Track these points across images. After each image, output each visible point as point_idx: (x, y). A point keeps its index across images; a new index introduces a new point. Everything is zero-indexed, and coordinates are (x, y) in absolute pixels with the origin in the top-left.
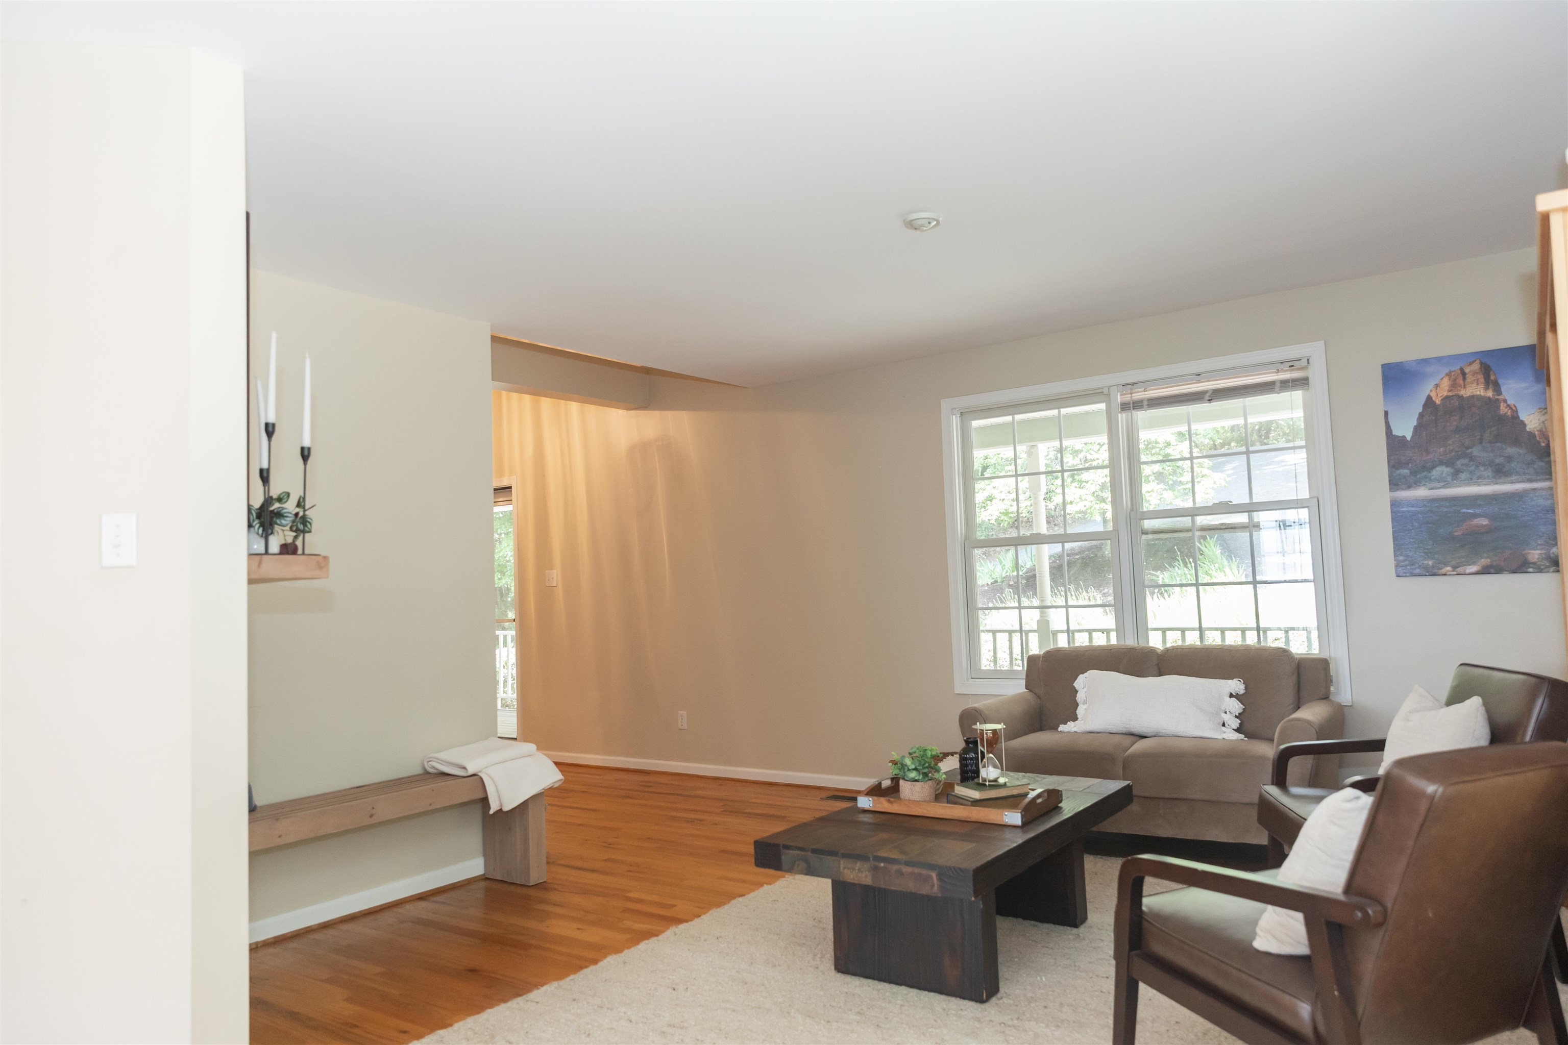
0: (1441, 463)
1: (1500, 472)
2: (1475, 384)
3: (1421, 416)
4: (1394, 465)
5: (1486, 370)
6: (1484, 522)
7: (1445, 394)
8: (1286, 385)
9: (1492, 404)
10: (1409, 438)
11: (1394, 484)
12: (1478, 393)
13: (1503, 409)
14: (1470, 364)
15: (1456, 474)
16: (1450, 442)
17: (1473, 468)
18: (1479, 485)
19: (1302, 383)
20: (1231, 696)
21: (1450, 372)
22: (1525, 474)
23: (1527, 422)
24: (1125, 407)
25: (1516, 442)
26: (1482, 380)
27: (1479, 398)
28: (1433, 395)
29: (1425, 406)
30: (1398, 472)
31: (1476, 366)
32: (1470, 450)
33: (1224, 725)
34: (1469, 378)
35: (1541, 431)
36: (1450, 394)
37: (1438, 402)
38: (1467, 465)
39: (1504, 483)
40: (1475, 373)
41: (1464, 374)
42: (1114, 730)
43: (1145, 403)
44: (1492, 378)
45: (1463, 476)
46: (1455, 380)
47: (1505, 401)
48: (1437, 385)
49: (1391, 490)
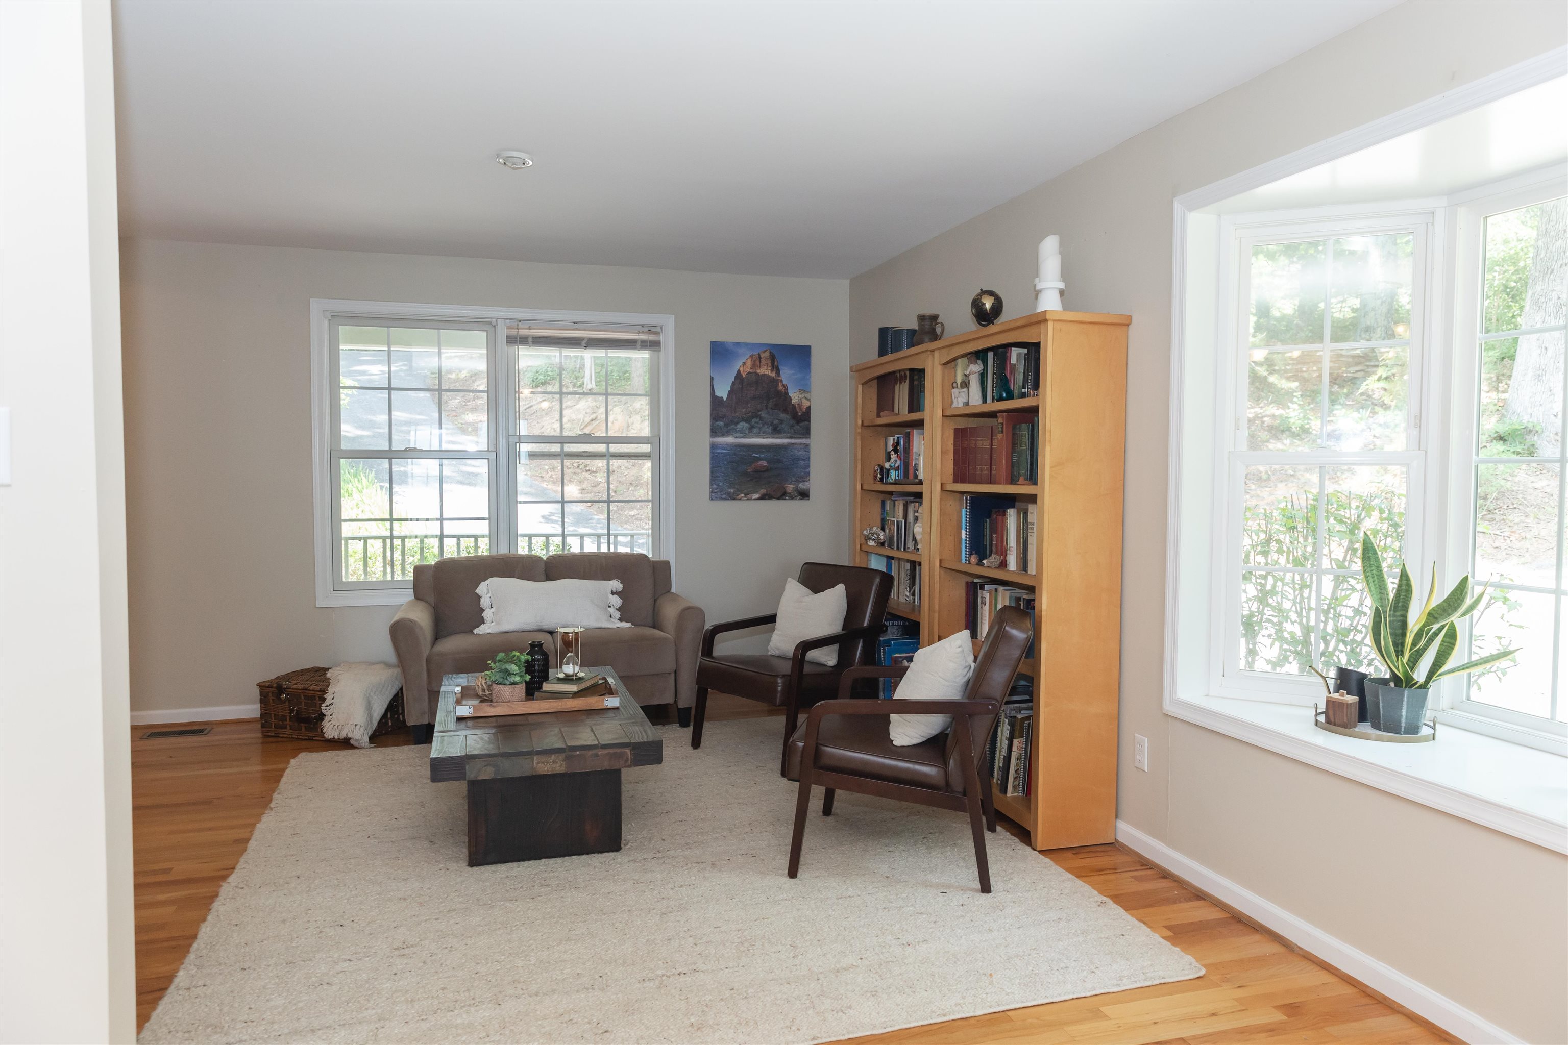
0: (743, 420)
1: (776, 431)
2: (765, 367)
3: (733, 383)
4: (715, 416)
5: (773, 358)
6: (765, 464)
7: (748, 370)
8: (645, 345)
9: (774, 382)
10: (725, 400)
11: (714, 432)
12: (767, 373)
13: (780, 387)
14: (764, 352)
15: (752, 428)
16: (749, 405)
17: (761, 425)
18: (764, 438)
19: (653, 345)
20: (613, 593)
21: (753, 355)
22: (789, 433)
23: (792, 398)
24: (512, 340)
25: (785, 411)
26: (770, 365)
27: (768, 376)
28: (741, 369)
29: (736, 377)
30: (717, 423)
31: (767, 354)
32: (760, 413)
33: (611, 617)
34: (763, 362)
35: (799, 405)
36: (751, 371)
37: (744, 376)
38: (757, 423)
39: (777, 438)
40: (766, 359)
41: (760, 358)
42: (528, 628)
43: (530, 340)
44: (776, 364)
45: (755, 430)
46: (755, 361)
47: (782, 381)
48: (744, 363)
49: (712, 436)
